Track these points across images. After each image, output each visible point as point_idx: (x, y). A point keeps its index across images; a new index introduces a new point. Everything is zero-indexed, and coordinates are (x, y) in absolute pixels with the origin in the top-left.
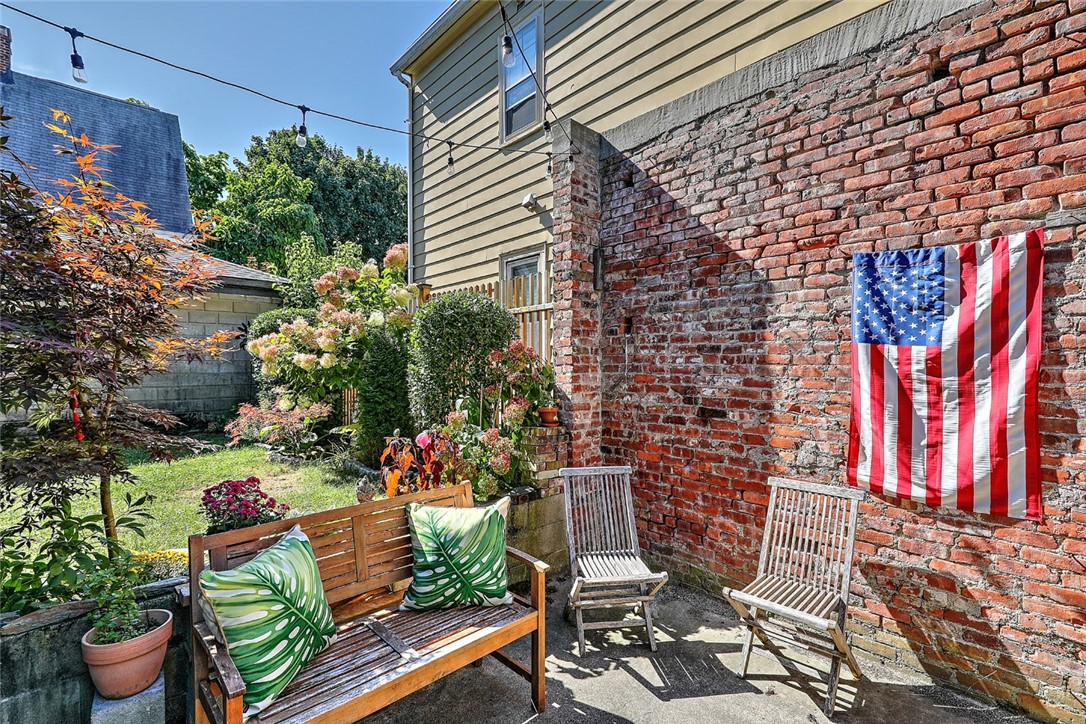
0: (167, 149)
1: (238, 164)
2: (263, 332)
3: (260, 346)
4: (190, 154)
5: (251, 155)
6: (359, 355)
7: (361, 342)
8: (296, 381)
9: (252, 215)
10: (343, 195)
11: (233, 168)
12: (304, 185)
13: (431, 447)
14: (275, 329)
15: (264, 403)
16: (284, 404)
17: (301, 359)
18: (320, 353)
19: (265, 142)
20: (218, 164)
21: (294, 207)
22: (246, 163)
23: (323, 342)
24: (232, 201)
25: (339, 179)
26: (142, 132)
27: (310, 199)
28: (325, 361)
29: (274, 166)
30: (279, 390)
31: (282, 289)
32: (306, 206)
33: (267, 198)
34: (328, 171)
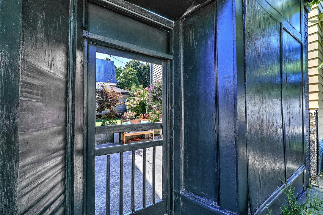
0: (112, 68)
1: (124, 68)
2: (128, 101)
3: (127, 104)
4: (116, 67)
5: (126, 66)
6: (140, 105)
7: (140, 103)
8: (132, 109)
9: (126, 79)
10: (142, 73)
11: (123, 69)
12: (135, 71)
13: (146, 116)
14: (129, 101)
15: (128, 112)
16: (130, 112)
17: (132, 105)
18: (135, 104)
19: (129, 63)
20: (120, 68)
21: (133, 76)
22: (125, 67)
23: (135, 103)
24: (123, 76)
25: (142, 69)
26: (108, 65)
27: (136, 74)
28: (135, 106)
29: (130, 68)
30: (129, 110)
31: (130, 94)
32: (136, 76)
33: (129, 75)
34: (140, 68)
